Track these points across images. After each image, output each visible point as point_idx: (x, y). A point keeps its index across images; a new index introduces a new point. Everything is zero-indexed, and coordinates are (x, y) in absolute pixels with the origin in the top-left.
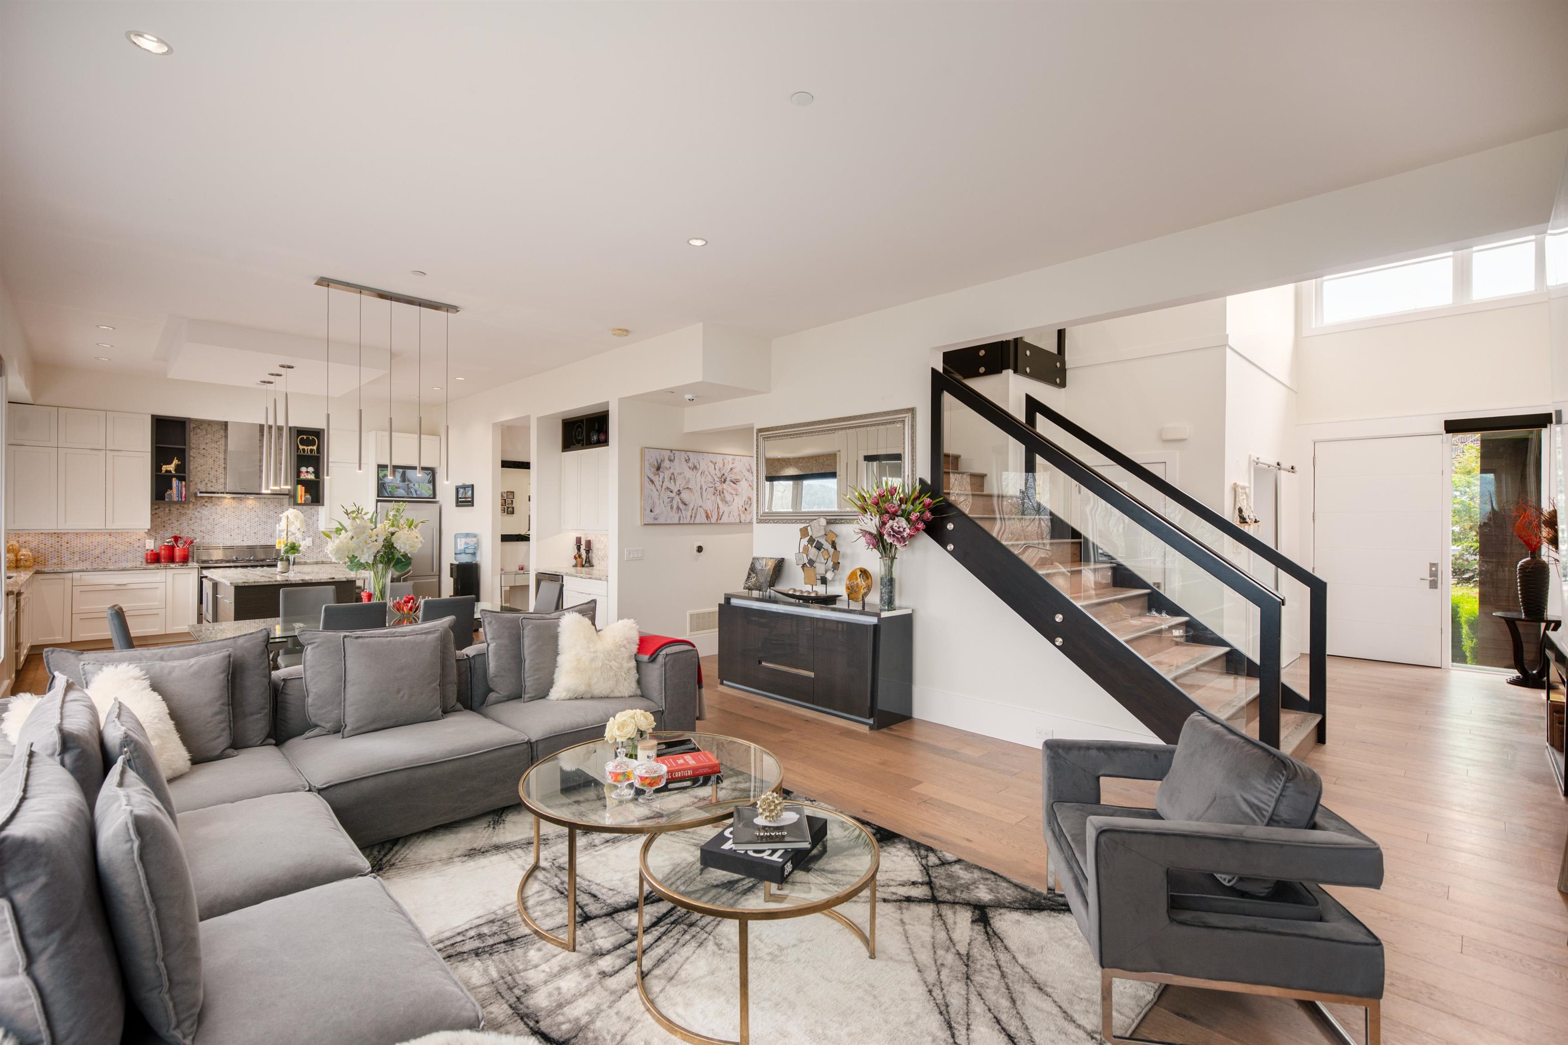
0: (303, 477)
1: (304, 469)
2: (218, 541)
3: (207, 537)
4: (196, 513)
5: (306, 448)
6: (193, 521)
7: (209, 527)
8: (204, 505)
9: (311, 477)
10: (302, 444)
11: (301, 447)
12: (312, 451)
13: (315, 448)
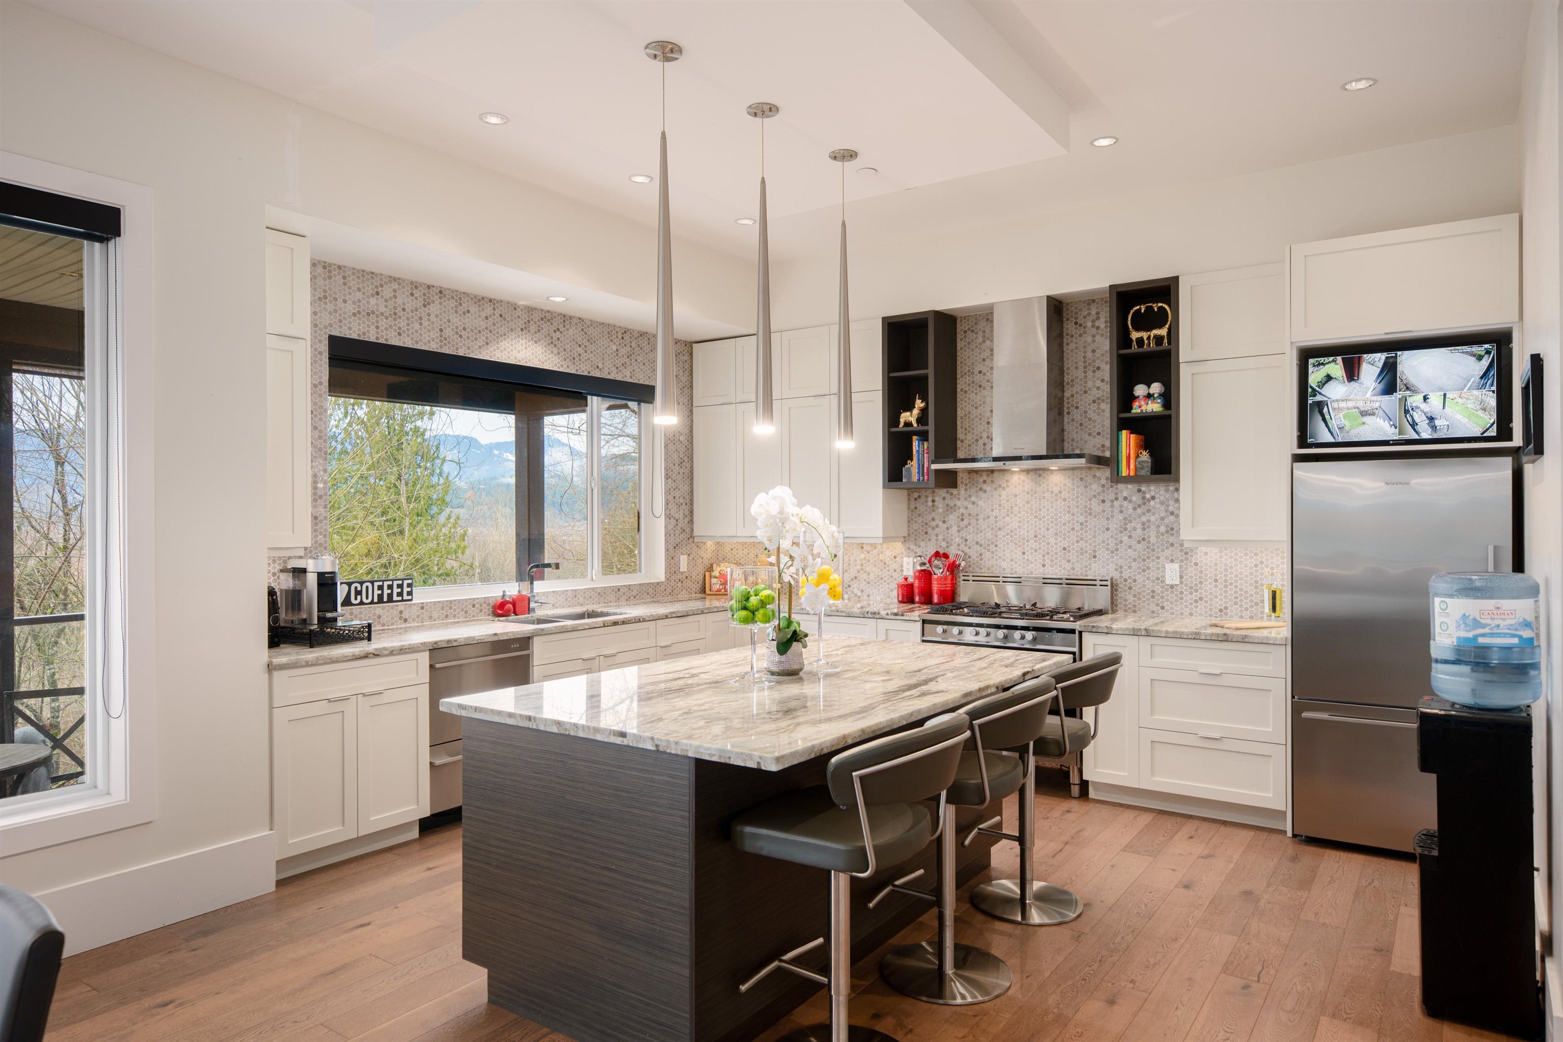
0: (1136, 410)
1: (1140, 390)
2: (1004, 564)
3: (987, 555)
4: (970, 506)
5: (1145, 335)
6: (966, 522)
7: (989, 535)
8: (981, 489)
9: (1155, 407)
10: (1137, 329)
11: (1135, 335)
12: (1159, 340)
13: (1163, 332)
